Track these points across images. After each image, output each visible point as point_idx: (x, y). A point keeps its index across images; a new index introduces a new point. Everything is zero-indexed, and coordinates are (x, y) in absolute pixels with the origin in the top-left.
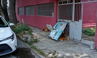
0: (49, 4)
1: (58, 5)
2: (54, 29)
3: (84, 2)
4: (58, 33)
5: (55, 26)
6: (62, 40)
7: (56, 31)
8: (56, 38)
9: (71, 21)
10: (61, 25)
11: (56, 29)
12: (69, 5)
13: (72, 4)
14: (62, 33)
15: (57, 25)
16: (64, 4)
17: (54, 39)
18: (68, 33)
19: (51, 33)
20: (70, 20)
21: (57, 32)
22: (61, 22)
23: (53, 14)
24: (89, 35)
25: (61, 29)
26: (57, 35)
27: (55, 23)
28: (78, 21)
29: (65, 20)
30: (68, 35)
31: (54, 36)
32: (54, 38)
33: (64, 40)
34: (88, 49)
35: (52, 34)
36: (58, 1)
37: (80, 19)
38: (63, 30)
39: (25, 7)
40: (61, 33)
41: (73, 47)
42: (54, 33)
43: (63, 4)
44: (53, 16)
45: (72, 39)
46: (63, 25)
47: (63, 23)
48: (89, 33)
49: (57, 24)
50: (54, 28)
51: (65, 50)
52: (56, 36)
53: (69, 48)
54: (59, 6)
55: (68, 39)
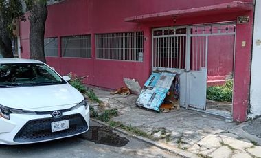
0: (131, 33)
1: (153, 37)
2: (147, 88)
3: (210, 35)
4: (156, 96)
5: (148, 81)
6: (166, 110)
7: (152, 92)
8: (155, 104)
9: (183, 69)
10: (163, 78)
11: (151, 89)
12: (179, 37)
13: (185, 37)
14: (167, 95)
15: (152, 80)
16: (166, 36)
17: (151, 107)
18: (178, 95)
19: (142, 96)
20: (181, 68)
21: (155, 94)
22: (161, 72)
23: (140, 55)
24: (216, 100)
25: (163, 87)
26: (155, 99)
27: (148, 74)
28: (199, 70)
29: (168, 69)
30: (177, 99)
31: (150, 103)
32: (150, 105)
33: (170, 109)
34: (222, 122)
35: (144, 98)
36: (152, 28)
37: (202, 66)
38: (168, 88)
39: (61, 37)
40: (164, 95)
41: (193, 120)
42: (149, 96)
43: (163, 36)
44: (141, 60)
45: (187, 106)
46: (167, 79)
47: (165, 74)
48: (215, 95)
49: (152, 76)
50: (147, 85)
51: (180, 126)
52: (153, 102)
53: (186, 123)
54: (155, 39)
55: (178, 107)
